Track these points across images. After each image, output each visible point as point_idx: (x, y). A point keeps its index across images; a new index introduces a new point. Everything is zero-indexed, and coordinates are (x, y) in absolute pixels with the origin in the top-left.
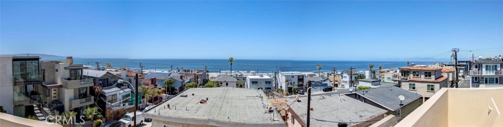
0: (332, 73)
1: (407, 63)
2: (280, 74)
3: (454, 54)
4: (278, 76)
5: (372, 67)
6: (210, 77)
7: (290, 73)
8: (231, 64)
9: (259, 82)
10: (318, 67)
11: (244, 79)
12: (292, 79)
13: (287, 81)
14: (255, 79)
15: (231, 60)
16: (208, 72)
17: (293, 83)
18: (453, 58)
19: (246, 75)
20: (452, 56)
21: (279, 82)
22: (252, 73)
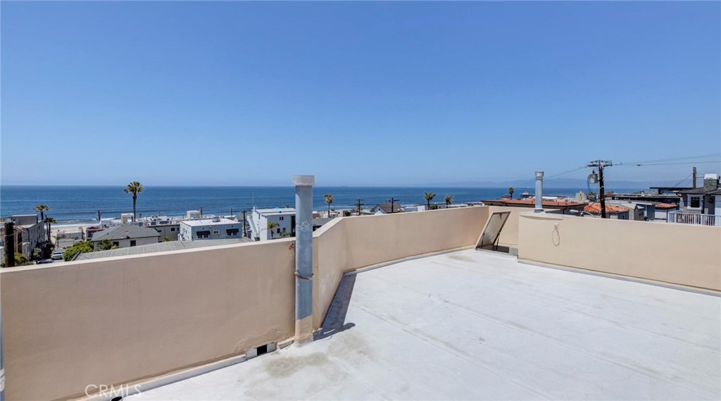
0: (353, 211)
1: (508, 191)
2: (255, 215)
3: (597, 172)
4: (251, 218)
5: (431, 198)
6: (54, 233)
7: (275, 211)
8: (135, 198)
9: (212, 233)
10: (327, 199)
11: (173, 229)
12: (280, 222)
13: (271, 227)
14: (203, 227)
15: (134, 189)
16: (49, 221)
17: (281, 231)
18: (592, 180)
19: (177, 221)
20: (590, 176)
21: (252, 229)
22: (192, 215)
